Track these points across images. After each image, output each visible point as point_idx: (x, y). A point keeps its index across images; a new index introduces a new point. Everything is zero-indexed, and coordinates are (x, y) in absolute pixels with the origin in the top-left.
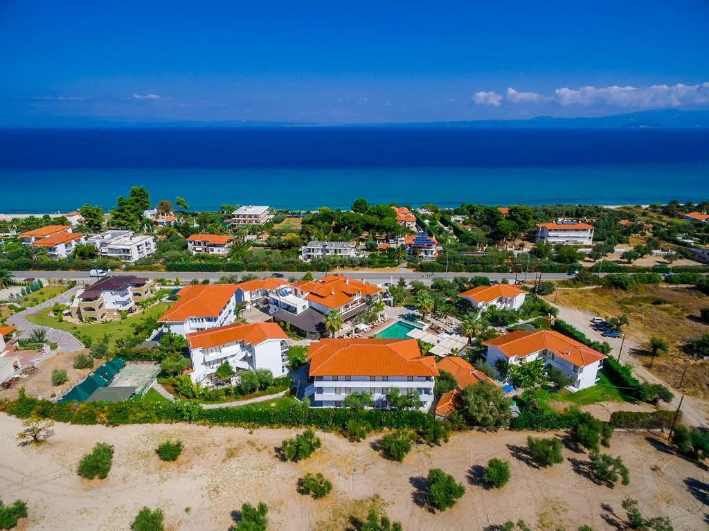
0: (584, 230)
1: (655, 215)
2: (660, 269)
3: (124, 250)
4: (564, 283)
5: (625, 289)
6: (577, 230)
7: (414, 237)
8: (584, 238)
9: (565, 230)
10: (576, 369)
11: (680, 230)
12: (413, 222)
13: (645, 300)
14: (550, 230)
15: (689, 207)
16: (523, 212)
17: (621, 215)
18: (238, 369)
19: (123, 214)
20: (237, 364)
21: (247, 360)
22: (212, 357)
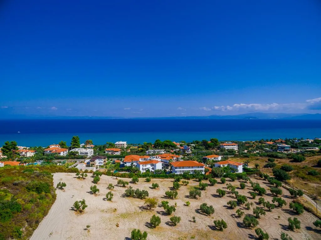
0: (235, 145)
1: (257, 143)
2: (258, 153)
3: (86, 153)
4: (231, 157)
5: (248, 157)
6: (232, 145)
7: (183, 147)
8: (236, 148)
9: (229, 146)
10: (237, 167)
11: (264, 146)
12: (179, 145)
13: (254, 160)
14: (224, 146)
15: (267, 141)
16: (215, 140)
17: (246, 143)
18: (151, 171)
19: (77, 144)
20: (151, 170)
21: (153, 169)
22: (144, 168)
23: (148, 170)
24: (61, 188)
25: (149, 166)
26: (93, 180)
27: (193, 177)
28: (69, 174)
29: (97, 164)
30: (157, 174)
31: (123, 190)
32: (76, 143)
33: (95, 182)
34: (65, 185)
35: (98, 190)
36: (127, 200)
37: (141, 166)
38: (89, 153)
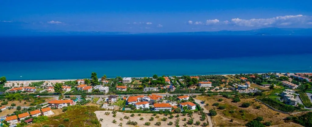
0: (211, 83)
3: (104, 90)
4: (199, 95)
6: (207, 84)
7: (170, 86)
8: (209, 85)
9: (205, 84)
12: (169, 81)
14: (202, 84)
16: (195, 79)
20: (142, 107)
21: (144, 107)
22: (139, 106)
23: (141, 108)
24: (101, 121)
25: (142, 106)
26: (113, 115)
27: (164, 112)
28: (101, 111)
29: (112, 101)
30: (145, 111)
31: (127, 121)
32: (96, 80)
33: (114, 116)
34: (103, 120)
35: (116, 122)
36: (129, 126)
37: (137, 106)
38: (106, 90)
